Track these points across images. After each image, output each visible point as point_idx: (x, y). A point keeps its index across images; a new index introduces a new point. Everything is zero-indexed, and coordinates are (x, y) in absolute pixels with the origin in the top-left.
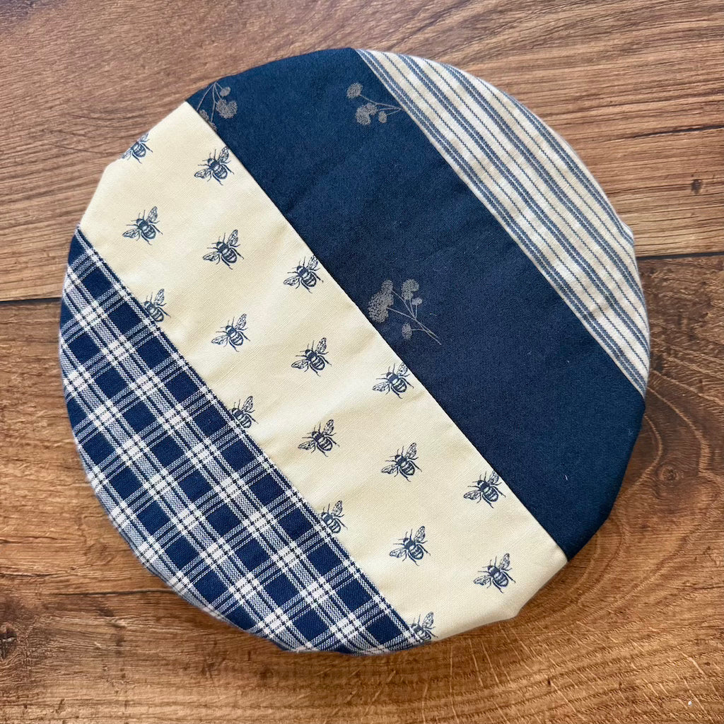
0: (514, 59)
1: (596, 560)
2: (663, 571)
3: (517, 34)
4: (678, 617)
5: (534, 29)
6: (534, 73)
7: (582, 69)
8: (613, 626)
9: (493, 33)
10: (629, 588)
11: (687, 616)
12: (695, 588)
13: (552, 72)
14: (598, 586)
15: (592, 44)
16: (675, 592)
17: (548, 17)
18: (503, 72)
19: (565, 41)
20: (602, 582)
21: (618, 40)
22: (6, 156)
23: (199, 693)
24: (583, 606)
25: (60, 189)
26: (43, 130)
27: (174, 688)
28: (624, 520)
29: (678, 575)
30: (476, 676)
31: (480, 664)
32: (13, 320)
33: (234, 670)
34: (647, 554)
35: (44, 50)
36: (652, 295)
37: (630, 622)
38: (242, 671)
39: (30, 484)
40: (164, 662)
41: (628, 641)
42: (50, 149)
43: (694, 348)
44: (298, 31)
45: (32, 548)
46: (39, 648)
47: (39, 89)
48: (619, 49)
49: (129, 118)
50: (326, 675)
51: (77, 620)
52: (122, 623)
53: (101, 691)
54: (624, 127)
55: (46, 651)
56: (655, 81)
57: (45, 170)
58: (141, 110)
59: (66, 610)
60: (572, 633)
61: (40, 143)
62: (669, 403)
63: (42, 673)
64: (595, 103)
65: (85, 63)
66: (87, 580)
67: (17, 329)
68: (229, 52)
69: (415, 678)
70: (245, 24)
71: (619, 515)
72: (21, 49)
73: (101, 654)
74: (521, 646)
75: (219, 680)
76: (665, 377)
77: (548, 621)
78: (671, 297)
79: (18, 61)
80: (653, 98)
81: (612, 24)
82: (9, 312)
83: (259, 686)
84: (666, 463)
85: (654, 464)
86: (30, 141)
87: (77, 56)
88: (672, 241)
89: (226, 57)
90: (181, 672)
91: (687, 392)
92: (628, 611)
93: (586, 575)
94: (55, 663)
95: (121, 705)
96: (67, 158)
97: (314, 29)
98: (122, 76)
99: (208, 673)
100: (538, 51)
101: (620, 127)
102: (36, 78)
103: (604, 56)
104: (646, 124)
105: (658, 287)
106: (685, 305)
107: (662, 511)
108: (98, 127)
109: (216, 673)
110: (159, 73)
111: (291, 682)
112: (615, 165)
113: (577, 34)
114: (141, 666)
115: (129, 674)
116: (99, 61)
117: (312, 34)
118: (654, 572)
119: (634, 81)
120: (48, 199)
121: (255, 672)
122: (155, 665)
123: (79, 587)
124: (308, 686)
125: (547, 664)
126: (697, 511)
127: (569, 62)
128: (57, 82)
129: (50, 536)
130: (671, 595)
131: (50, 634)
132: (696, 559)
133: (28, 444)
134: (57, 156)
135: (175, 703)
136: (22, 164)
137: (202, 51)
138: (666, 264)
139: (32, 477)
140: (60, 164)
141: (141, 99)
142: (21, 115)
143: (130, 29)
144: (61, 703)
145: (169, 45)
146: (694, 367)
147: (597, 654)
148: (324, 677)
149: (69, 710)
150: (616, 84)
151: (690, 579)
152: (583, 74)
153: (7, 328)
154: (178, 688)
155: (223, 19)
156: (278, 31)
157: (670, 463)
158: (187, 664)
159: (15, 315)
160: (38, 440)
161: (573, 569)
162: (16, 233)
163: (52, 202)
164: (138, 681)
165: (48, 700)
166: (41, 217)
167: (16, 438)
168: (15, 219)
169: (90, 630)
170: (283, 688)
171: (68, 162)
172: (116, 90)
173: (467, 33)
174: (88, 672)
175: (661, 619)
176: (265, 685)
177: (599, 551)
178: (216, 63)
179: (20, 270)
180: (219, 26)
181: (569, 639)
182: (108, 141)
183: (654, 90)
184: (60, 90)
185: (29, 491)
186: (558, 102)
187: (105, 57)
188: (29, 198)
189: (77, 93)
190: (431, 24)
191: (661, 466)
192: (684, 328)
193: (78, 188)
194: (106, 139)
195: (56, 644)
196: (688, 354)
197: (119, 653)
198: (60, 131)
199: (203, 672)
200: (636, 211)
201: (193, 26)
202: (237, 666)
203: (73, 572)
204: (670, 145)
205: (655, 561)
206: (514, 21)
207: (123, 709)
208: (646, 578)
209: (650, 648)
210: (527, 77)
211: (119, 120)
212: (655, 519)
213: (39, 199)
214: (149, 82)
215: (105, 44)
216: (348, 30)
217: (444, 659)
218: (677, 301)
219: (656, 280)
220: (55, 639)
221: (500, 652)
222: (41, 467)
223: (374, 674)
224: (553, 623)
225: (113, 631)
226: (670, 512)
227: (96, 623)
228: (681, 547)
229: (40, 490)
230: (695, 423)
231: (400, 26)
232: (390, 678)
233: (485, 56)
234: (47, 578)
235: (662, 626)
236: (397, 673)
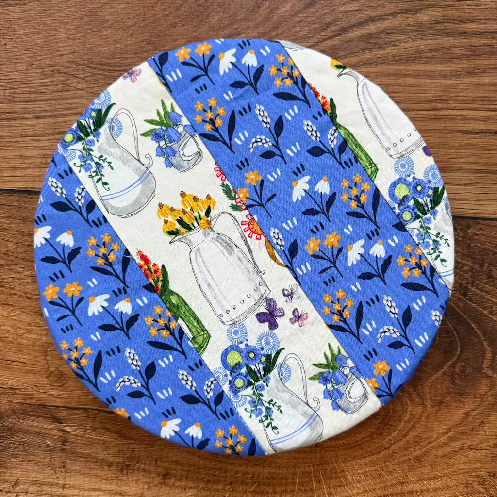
0: (393, 68)
1: (406, 422)
2: (450, 435)
3: (397, 51)
4: (456, 467)
5: (410, 49)
6: (406, 79)
7: (439, 81)
8: (411, 468)
9: (381, 48)
10: (425, 443)
11: (462, 467)
12: (470, 448)
13: (418, 80)
14: (405, 440)
15: (448, 65)
16: (456, 449)
17: (419, 42)
18: (384, 76)
19: (430, 60)
20: (407, 437)
21: (465, 65)
22: (25, 86)
23: (117, 484)
24: (393, 452)
25: (61, 115)
26: (53, 71)
27: (100, 479)
28: (428, 397)
29: (460, 438)
30: (313, 493)
31: (317, 485)
32: (15, 204)
33: (144, 470)
34: (440, 421)
35: (62, 13)
36: (466, 244)
37: (424, 467)
38: (150, 472)
39: (12, 323)
40: (95, 460)
41: (420, 480)
42: (57, 85)
43: (491, 284)
44: (245, 26)
45: (9, 369)
46: (5, 440)
47: (54, 41)
48: (465, 71)
49: (117, 71)
50: (208, 481)
51: (35, 423)
52: (68, 429)
53: (46, 476)
54: (462, 125)
55: (11, 443)
56: (487, 97)
57: (51, 100)
58: (126, 66)
59: (28, 415)
60: (383, 470)
61: (50, 80)
62: (468, 319)
63: (5, 458)
64: (444, 106)
65: (90, 27)
66: (46, 396)
67: (17, 211)
68: (194, 34)
69: (271, 490)
70: (208, 16)
71: (425, 392)
72: (44, 10)
73: (50, 449)
74: (347, 476)
75: (132, 477)
76: (468, 302)
77: (367, 460)
78: (479, 247)
79: (41, 18)
80: (484, 108)
81: (462, 53)
82: (12, 198)
83: (160, 484)
84: (461, 361)
85: (453, 360)
86: (43, 77)
87: (85, 21)
88: (484, 209)
89: (192, 38)
90: (106, 468)
91: (482, 313)
92: (423, 459)
93: (397, 431)
94: (15, 452)
95: (60, 487)
96: (68, 93)
97: (256, 27)
98: (115, 40)
99: (125, 471)
100: (410, 65)
101: (459, 125)
102: (53, 33)
103: (454, 74)
104: (478, 126)
105: (471, 239)
106: (488, 254)
107: (455, 393)
108: (93, 74)
109: (131, 471)
110: (142, 42)
111: (183, 483)
112: (453, 151)
113: (438, 56)
114: (78, 461)
115: (68, 466)
116: (100, 27)
117: (254, 30)
118: (444, 434)
119: (473, 95)
120: (51, 120)
121: (159, 474)
122: (87, 461)
123: (40, 400)
124: (195, 487)
125: (363, 489)
126: (478, 396)
127: (430, 75)
128: (68, 38)
129: (23, 361)
130: (453, 451)
131: (15, 431)
132: (473, 428)
133: (15, 294)
134: (62, 91)
135: (99, 490)
136: (35, 93)
137: (175, 31)
138: (478, 224)
139: (15, 318)
140: (63, 96)
141: (127, 59)
142: (39, 58)
143: (125, 8)
144: (16, 481)
145: (151, 23)
146: (489, 297)
147: (398, 487)
148: (207, 483)
149: (22, 486)
150: (461, 95)
151: (468, 442)
152: (439, 84)
153: (10, 209)
154: (103, 479)
155: (193, 10)
156: (231, 24)
157: (464, 361)
158: (111, 463)
159: (17, 200)
160: (22, 292)
161: (389, 426)
162: (24, 141)
163: (53, 123)
164: (74, 471)
165: (7, 478)
166: (44, 133)
167: (7, 288)
168: (25, 132)
169: (44, 431)
170: (177, 487)
171: (69, 96)
172: (110, 50)
173: (363, 45)
174: (39, 461)
175: (445, 467)
176: (164, 484)
177: (408, 415)
178: (184, 40)
179: (24, 169)
180: (189, 15)
181: (380, 474)
182: (100, 85)
183: (486, 103)
184: (70, 43)
185: (12, 327)
186: (419, 102)
187: (105, 25)
188: (37, 118)
189: (82, 47)
190: (338, 35)
191: (458, 362)
192: (485, 269)
193: (74, 116)
194: (98, 83)
195: (18, 439)
196: (486, 288)
197: (63, 450)
198: (66, 73)
199: (122, 470)
200: (464, 185)
201: (171, 12)
202: (147, 468)
203: (37, 389)
204: (492, 142)
205: (445, 427)
206: (396, 41)
207: (61, 490)
208: (438, 438)
209: (435, 486)
210: (400, 81)
211: (110, 71)
212: (449, 398)
213: (44, 120)
214: (134, 47)
215: (106, 15)
216: (280, 30)
217: (293, 479)
218: (482, 250)
219: (471, 234)
220: (18, 435)
221: (332, 478)
222: (23, 311)
223: (242, 484)
224: (371, 462)
225: (61, 434)
226: (460, 394)
227: (49, 427)
228: (464, 420)
229: (21, 328)
230: (484, 335)
231: (317, 33)
232: (253, 488)
233: (373, 62)
234: (17, 391)
235: (445, 472)
236: (258, 485)
